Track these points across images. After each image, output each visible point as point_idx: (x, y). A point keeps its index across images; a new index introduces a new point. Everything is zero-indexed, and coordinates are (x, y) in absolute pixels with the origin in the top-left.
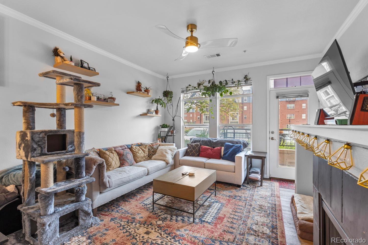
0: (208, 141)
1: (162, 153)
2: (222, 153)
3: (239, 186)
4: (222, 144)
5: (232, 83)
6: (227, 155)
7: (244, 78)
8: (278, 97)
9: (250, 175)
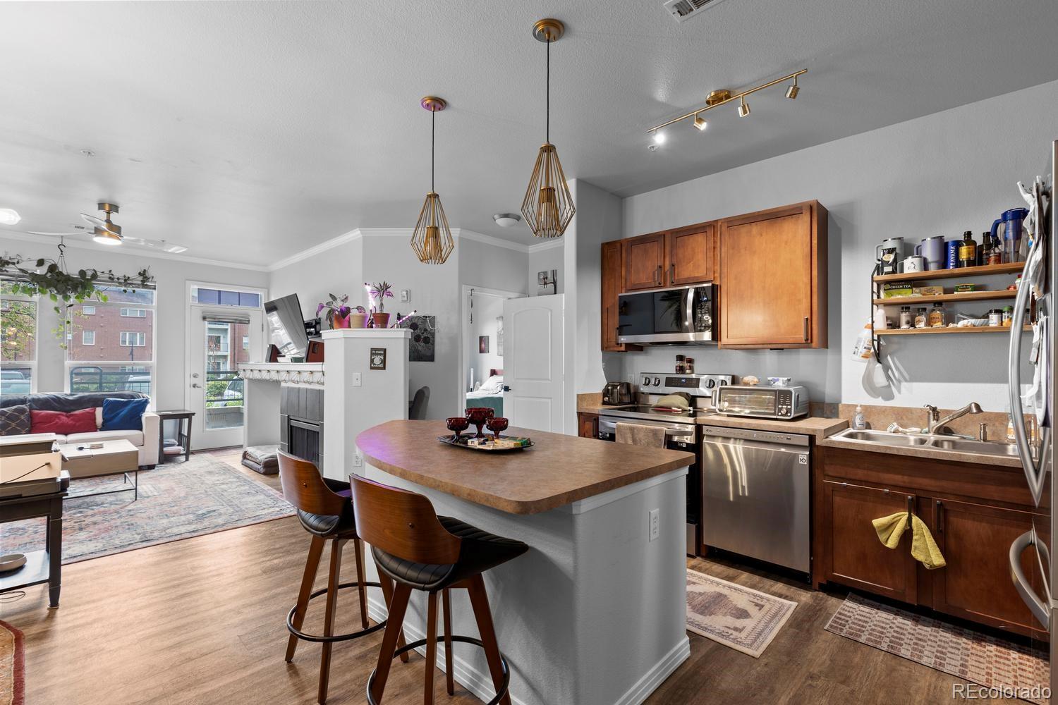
2: (100, 421)
3: (151, 467)
4: (95, 402)
5: (110, 278)
6: (116, 420)
7: (140, 274)
8: (204, 318)
9: (165, 449)
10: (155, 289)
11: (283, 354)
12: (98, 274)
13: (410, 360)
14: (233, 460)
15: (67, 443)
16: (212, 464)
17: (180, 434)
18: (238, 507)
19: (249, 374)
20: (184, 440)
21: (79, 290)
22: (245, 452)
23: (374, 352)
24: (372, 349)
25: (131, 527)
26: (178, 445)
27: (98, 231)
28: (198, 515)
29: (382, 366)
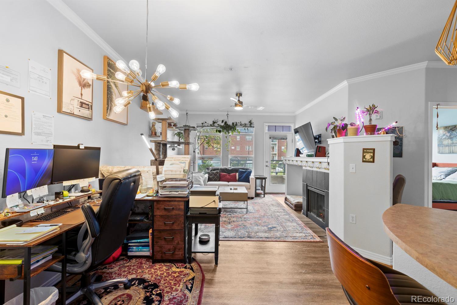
0: (225, 169)
1: (197, 179)
2: (237, 178)
3: (252, 198)
4: (236, 170)
5: (241, 125)
6: (242, 178)
7: (249, 122)
8: (270, 138)
9: (257, 191)
10: (254, 127)
11: (302, 153)
12: (238, 123)
13: (394, 157)
14: (281, 199)
15: (228, 186)
16: (273, 200)
17: (262, 185)
18: (285, 228)
19: (288, 162)
20: (263, 188)
21: (232, 130)
22: (286, 197)
23: (365, 151)
24: (364, 149)
25: (245, 227)
26: (261, 190)
27: (236, 105)
28: (269, 228)
29: (372, 160)
